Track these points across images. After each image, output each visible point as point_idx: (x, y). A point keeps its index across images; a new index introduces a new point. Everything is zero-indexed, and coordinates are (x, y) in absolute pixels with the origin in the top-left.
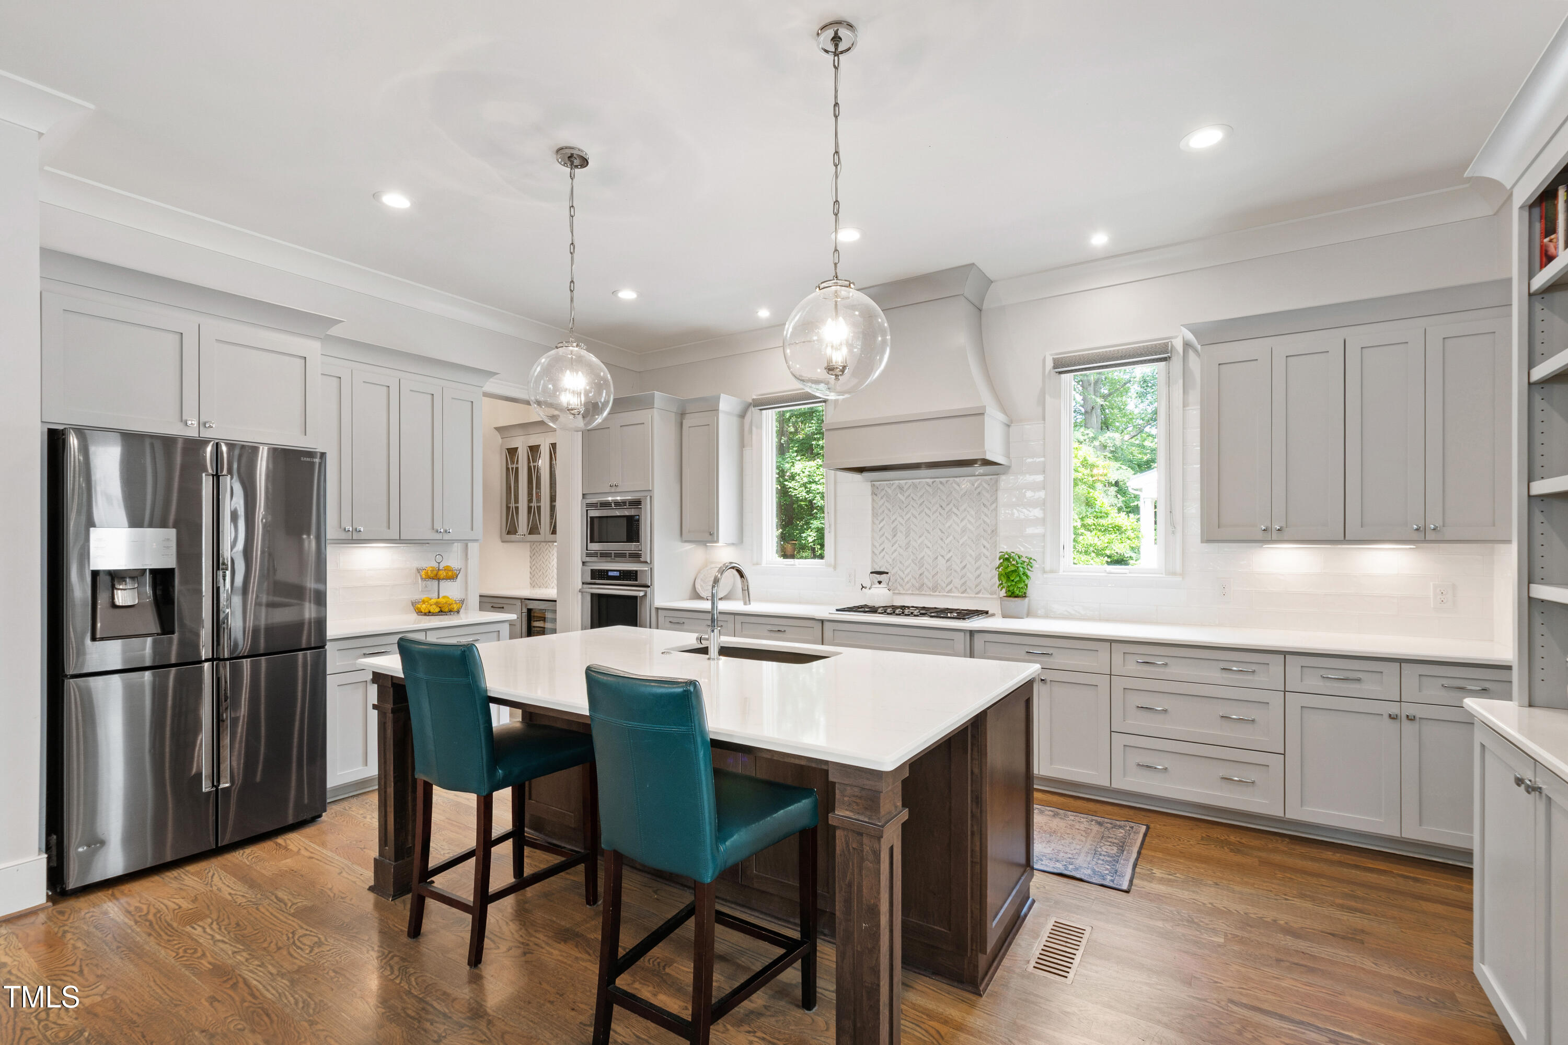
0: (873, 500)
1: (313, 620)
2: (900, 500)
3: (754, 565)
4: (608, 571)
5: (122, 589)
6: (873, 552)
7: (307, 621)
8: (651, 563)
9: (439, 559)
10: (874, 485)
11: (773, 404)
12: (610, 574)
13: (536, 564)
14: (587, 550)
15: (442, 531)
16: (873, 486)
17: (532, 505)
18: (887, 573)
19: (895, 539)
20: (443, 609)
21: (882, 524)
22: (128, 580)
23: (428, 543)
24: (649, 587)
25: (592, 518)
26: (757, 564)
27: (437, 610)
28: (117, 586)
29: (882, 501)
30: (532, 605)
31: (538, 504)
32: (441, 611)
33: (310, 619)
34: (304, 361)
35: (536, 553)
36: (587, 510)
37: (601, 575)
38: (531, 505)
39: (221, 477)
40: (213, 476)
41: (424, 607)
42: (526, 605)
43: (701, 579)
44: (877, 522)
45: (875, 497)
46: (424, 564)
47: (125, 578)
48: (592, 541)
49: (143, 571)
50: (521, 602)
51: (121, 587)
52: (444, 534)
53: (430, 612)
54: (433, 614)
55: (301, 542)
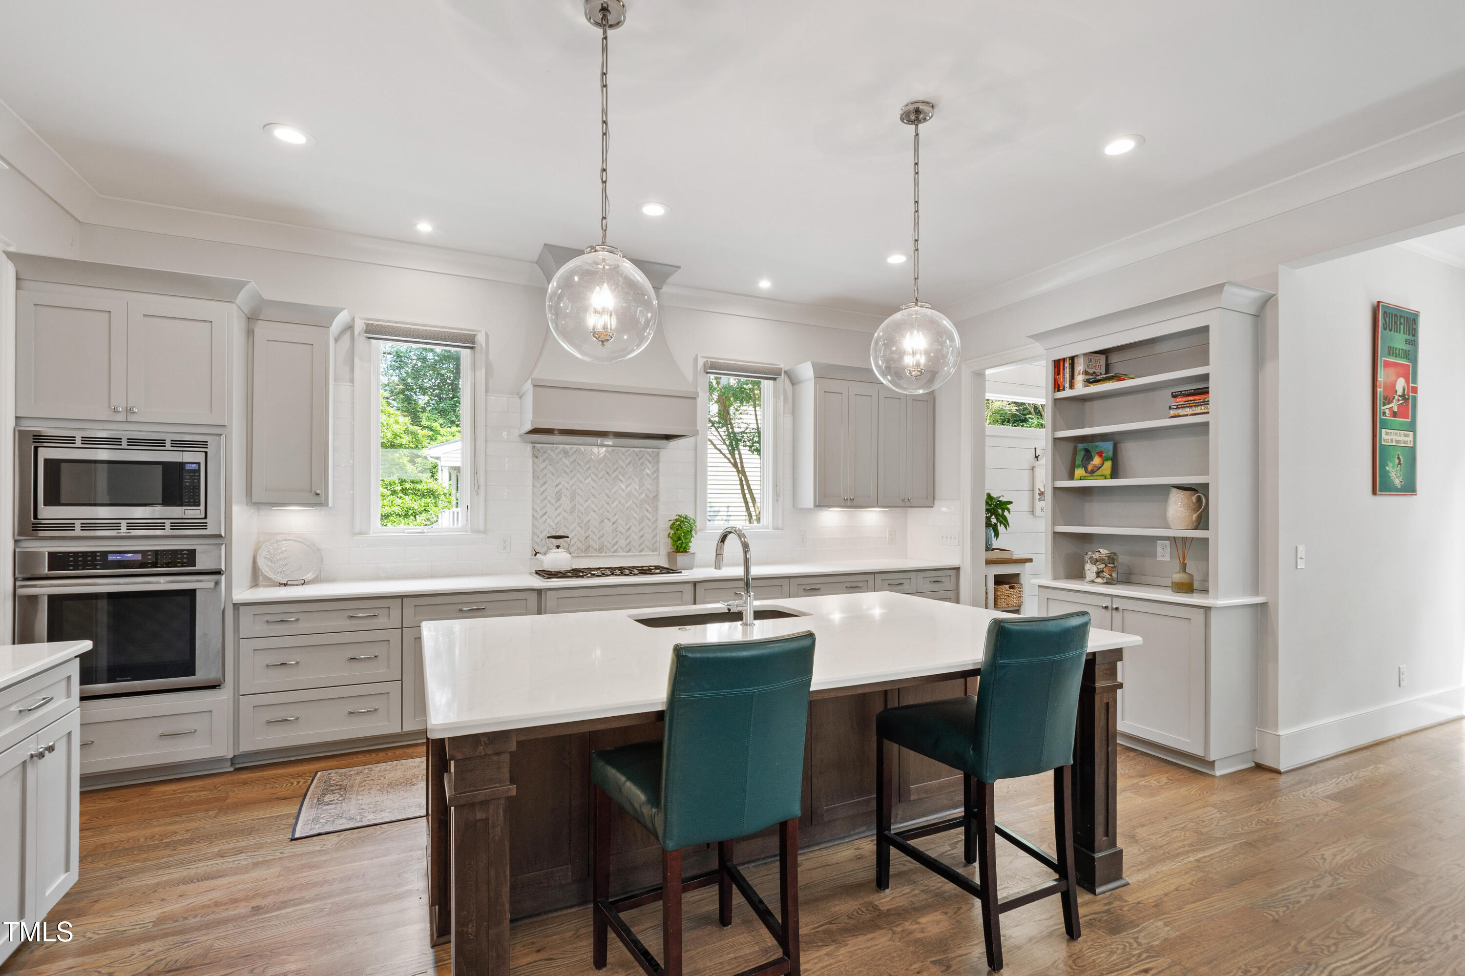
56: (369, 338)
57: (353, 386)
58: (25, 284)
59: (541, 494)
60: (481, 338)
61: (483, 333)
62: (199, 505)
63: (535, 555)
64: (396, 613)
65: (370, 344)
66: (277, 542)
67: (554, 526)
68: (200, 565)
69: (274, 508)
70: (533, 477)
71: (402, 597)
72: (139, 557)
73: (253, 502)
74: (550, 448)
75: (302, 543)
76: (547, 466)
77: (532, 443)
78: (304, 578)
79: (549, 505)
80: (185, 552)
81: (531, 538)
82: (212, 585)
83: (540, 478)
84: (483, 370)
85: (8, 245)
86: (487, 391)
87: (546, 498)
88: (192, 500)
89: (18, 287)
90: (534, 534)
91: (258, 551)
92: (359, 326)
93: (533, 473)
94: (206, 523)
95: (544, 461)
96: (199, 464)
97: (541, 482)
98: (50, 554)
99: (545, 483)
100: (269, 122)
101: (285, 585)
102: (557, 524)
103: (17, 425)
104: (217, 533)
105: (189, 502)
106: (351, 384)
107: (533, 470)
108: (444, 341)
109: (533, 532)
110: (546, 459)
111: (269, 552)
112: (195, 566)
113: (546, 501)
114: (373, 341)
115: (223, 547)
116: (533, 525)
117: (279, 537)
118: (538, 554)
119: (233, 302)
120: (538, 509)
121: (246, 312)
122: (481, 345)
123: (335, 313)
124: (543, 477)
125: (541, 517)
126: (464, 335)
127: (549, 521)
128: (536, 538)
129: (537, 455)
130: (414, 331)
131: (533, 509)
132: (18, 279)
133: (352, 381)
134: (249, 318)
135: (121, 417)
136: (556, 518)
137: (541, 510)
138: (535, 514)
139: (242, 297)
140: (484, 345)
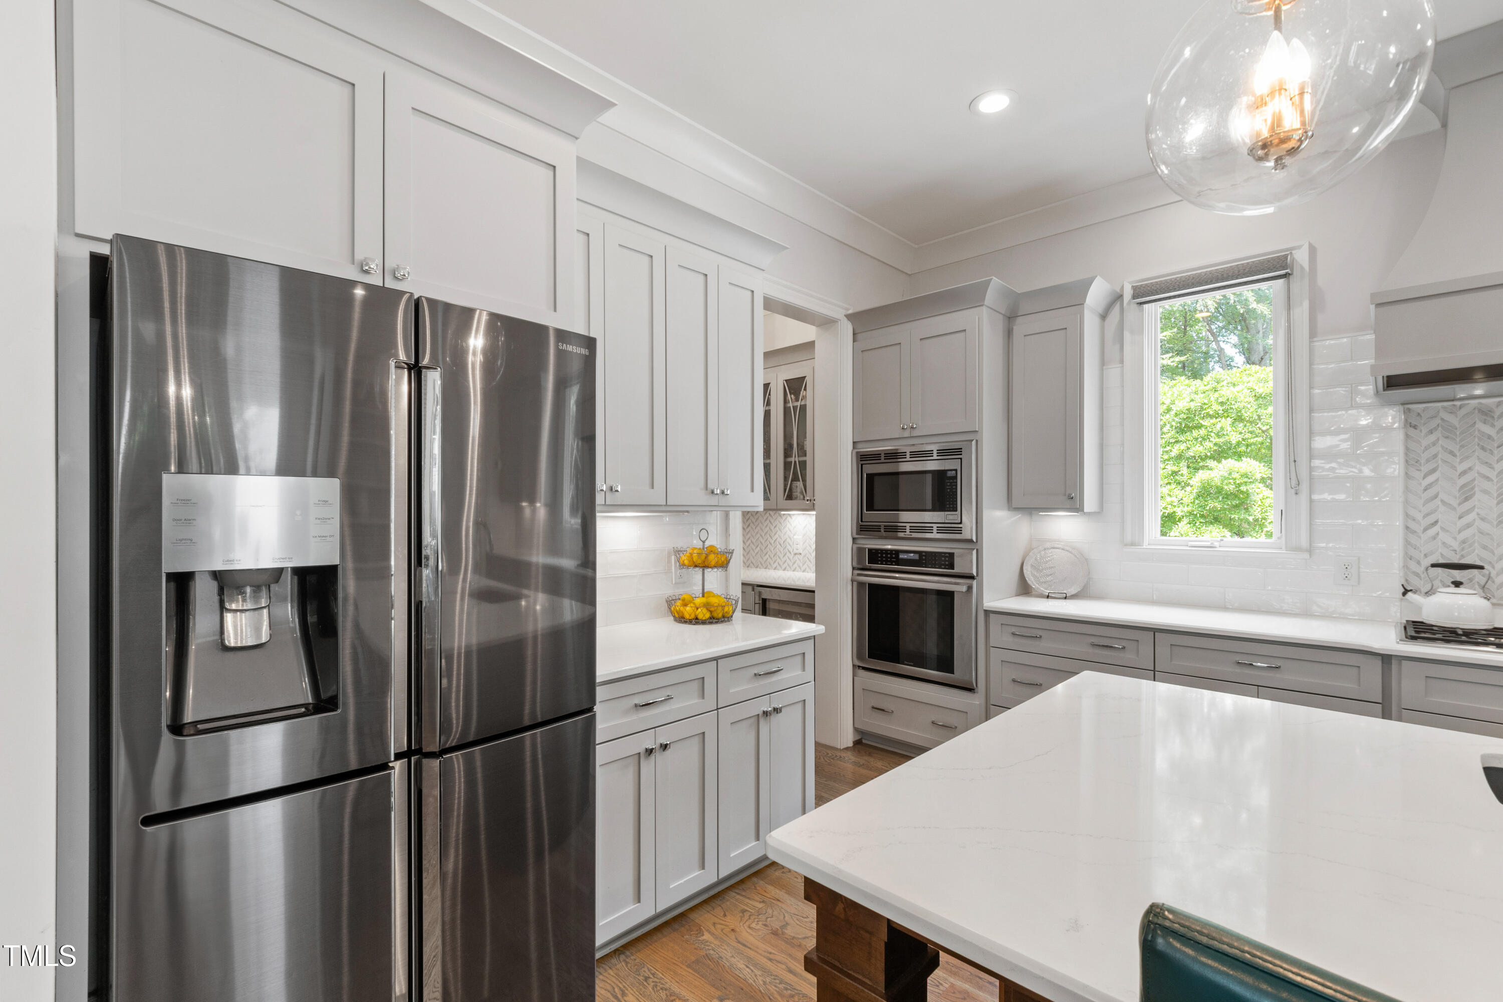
0: (1407, 436)
1: (539, 633)
2: (1483, 434)
3: (1126, 545)
4: (897, 552)
5: (236, 611)
6: (1407, 528)
7: (530, 635)
8: (977, 541)
9: (704, 535)
10: (1409, 410)
11: (1175, 290)
12: (902, 556)
13: (752, 538)
14: (862, 521)
15: (718, 492)
16: (1407, 412)
17: (792, 459)
18: (1482, 568)
19: (1468, 505)
20: (715, 615)
21: (1430, 479)
22: (248, 590)
23: (688, 512)
24: (972, 577)
25: (871, 477)
26: (1133, 544)
27: (708, 615)
28: (227, 605)
29: (1432, 438)
30: (766, 594)
31: (802, 459)
32: (712, 618)
33: (536, 631)
34: (551, 173)
35: (751, 524)
36: (862, 465)
37: (886, 557)
38: (789, 460)
39: (424, 371)
40: (410, 368)
41: (688, 611)
42: (760, 593)
43: (1032, 566)
44: (1418, 475)
45: (1411, 431)
46: (681, 544)
47: (245, 586)
48: (870, 507)
49: (280, 571)
50: (753, 590)
51: (234, 606)
52: (721, 496)
53: (697, 618)
54: (704, 622)
55: (519, 510)
56: (1141, 303)
57: (1123, 367)
58: (859, 336)
59: (1425, 490)
60: (1301, 257)
61: (1306, 248)
62: (956, 511)
63: (1404, 594)
64: (1146, 649)
65: (1143, 310)
66: (1045, 549)
67: (1455, 545)
68: (957, 570)
69: (1041, 513)
70: (1407, 461)
71: (1155, 631)
72: (917, 557)
73: (1013, 507)
74: (1444, 408)
75: (1070, 552)
76: (1438, 439)
77: (1403, 404)
78: (1065, 592)
79: (1442, 508)
80: (947, 555)
81: (1401, 564)
82: (964, 589)
83: (1423, 462)
84: (1306, 304)
85: (848, 309)
86: (1313, 334)
87: (1436, 496)
88: (951, 506)
89: (854, 341)
90: (1408, 557)
91: (1025, 558)
92: (1128, 293)
93: (1406, 454)
94: (961, 528)
95: (1431, 432)
96: (956, 470)
97: (1425, 469)
98: (870, 550)
99: (1434, 471)
100: (973, 99)
101: (1048, 597)
102: (1464, 542)
103: (854, 448)
104: (970, 538)
105: (950, 507)
106: (1120, 365)
107: (1407, 449)
108: (1237, 278)
109: (1406, 554)
110: (1436, 429)
111: (1036, 559)
112: (954, 569)
113: (1437, 502)
114: (1146, 306)
115: (975, 552)
116: (1407, 543)
117: (1048, 545)
118: (1410, 594)
119: (982, 305)
120: (1419, 516)
121: (1003, 312)
122: (1302, 268)
123: (1086, 285)
124: (1428, 461)
125: (1425, 530)
126: (1268, 260)
127: (1443, 536)
128: (1413, 566)
129: (1414, 423)
130: (1193, 278)
131: (1407, 515)
132: (854, 334)
133: (1122, 361)
134: (1009, 318)
135: (906, 434)
136: (1460, 532)
137: (1424, 517)
138: (1412, 525)
139: (990, 296)
140: (1306, 266)
